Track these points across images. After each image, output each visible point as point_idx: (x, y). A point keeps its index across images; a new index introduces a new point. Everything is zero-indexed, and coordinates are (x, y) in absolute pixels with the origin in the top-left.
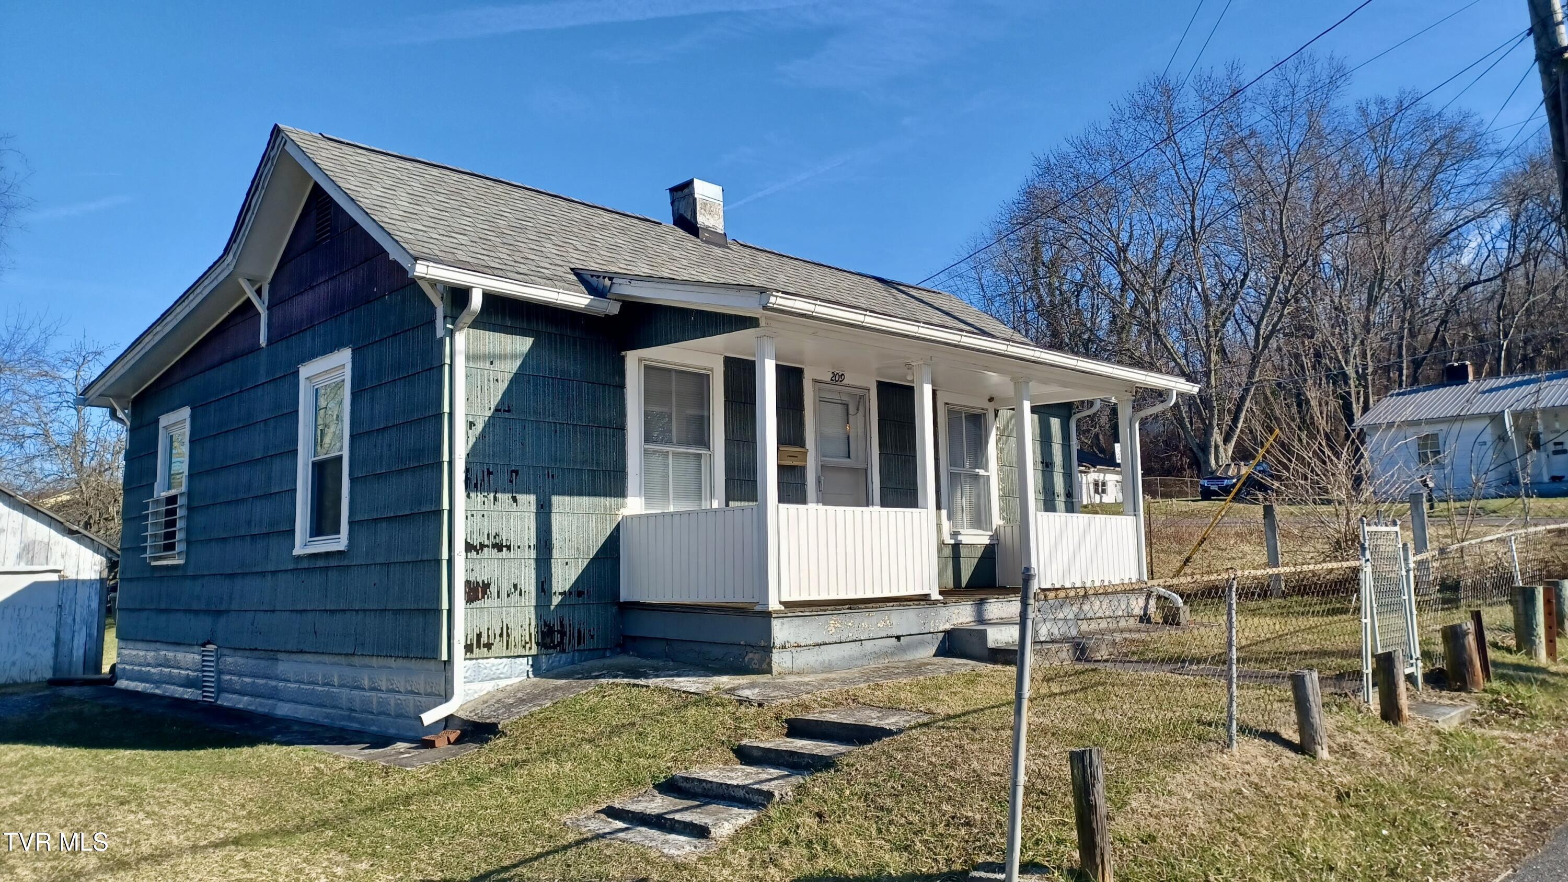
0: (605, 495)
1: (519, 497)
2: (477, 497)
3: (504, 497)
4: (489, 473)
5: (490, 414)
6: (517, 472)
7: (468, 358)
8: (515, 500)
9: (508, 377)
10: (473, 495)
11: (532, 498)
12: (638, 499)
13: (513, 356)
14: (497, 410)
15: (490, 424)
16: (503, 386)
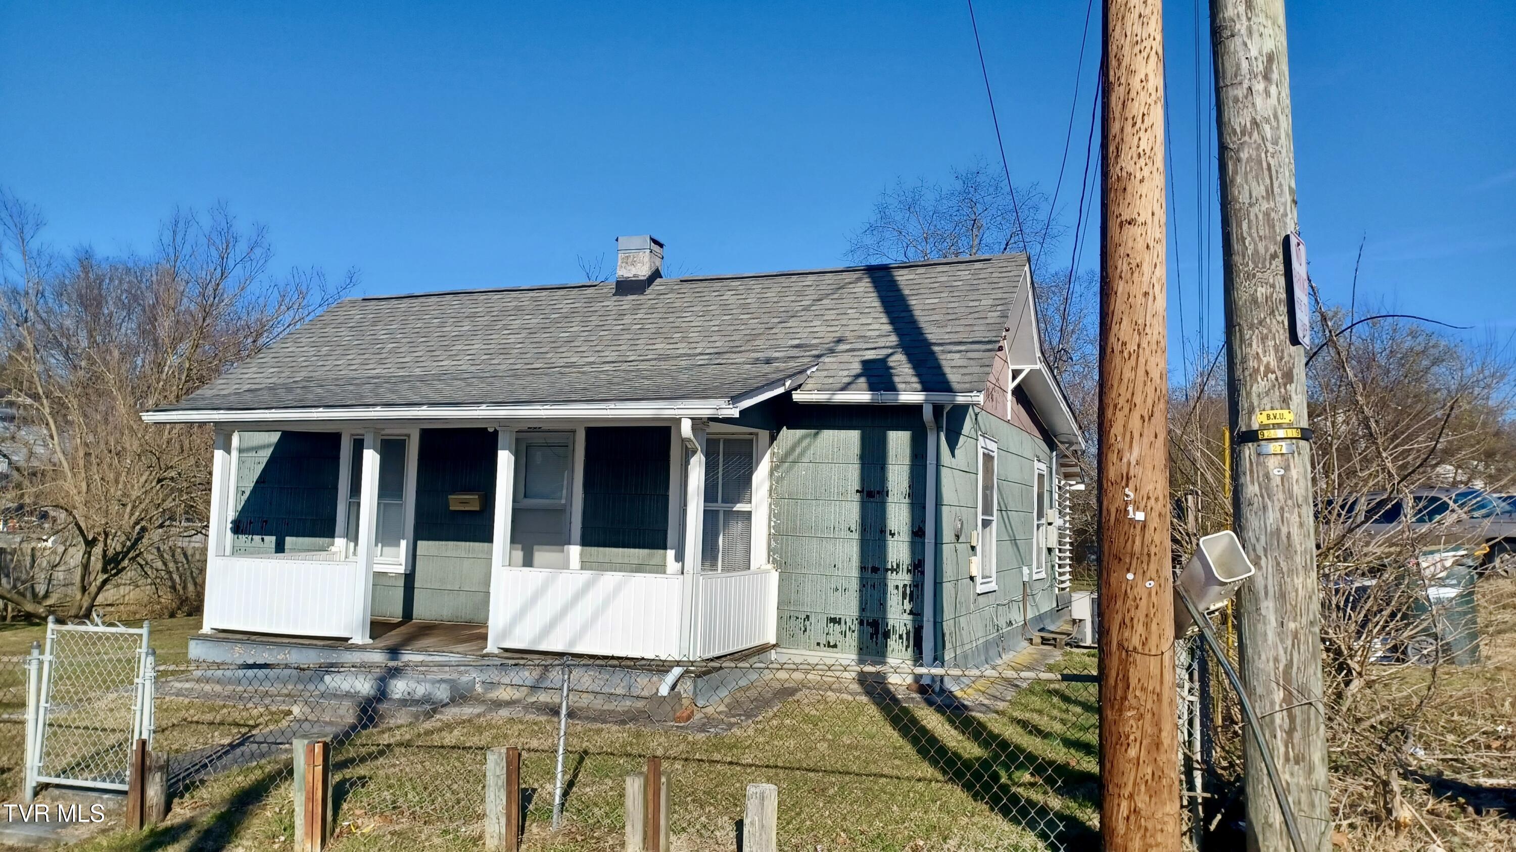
0: (320, 537)
1: (266, 538)
2: (243, 538)
3: (257, 538)
4: (251, 523)
5: (252, 485)
6: (266, 522)
7: (241, 451)
8: (263, 540)
9: (265, 460)
10: (240, 536)
11: (273, 538)
12: (342, 539)
13: (268, 446)
14: (257, 482)
15: (253, 492)
16: (262, 466)
